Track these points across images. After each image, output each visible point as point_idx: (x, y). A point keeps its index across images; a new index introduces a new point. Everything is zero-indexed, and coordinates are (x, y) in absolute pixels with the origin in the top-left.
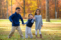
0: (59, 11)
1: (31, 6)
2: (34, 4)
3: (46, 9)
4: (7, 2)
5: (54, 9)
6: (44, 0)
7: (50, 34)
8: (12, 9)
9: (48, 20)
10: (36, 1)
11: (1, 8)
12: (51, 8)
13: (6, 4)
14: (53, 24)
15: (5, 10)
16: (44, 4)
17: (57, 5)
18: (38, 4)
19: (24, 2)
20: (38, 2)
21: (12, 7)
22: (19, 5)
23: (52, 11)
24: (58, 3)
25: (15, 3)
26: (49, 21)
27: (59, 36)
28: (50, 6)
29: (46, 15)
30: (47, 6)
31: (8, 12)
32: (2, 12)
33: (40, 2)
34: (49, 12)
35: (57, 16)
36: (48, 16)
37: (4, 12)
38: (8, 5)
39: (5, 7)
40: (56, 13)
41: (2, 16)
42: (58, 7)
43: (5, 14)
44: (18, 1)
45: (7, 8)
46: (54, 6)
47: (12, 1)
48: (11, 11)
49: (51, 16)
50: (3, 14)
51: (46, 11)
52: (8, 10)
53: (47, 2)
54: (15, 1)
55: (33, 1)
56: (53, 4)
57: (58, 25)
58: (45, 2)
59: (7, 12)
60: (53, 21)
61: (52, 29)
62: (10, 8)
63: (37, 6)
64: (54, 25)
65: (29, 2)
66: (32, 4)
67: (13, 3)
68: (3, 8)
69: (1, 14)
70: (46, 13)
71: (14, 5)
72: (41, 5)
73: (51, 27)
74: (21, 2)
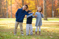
0: (55, 11)
1: (30, 5)
2: (33, 3)
3: (44, 9)
4: (7, 2)
5: (51, 8)
6: (42, 0)
7: (48, 31)
8: (11, 9)
9: (45, 19)
10: (34, 1)
11: (1, 8)
12: (49, 7)
13: (6, 4)
14: (50, 22)
15: (5, 9)
16: (41, 3)
17: (54, 5)
18: (36, 3)
19: (23, 2)
20: (36, 2)
21: (11, 7)
22: (18, 5)
23: (49, 10)
24: (54, 3)
25: (14, 3)
26: (47, 20)
27: (57, 33)
28: (47, 6)
29: (44, 14)
30: (44, 5)
31: (8, 11)
32: (2, 11)
33: (38, 1)
34: (46, 11)
35: (54, 15)
36: (46, 15)
37: (4, 11)
38: (8, 5)
39: (5, 7)
40: (53, 12)
41: (2, 15)
42: (54, 6)
43: (5, 13)
44: (17, 1)
45: (7, 8)
46: (51, 5)
47: (11, 1)
48: (11, 11)
49: (48, 15)
50: (3, 14)
51: (44, 10)
52: (8, 9)
53: (45, 2)
54: (14, 1)
55: (31, 1)
56: (50, 4)
57: (55, 23)
58: (42, 2)
59: (6, 12)
60: (50, 20)
61: (50, 27)
62: (9, 7)
63: (35, 6)
64: (52, 23)
65: (27, 2)
66: (30, 4)
67: (12, 3)
68: (3, 7)
69: (1, 13)
70: (44, 12)
71: (13, 5)
72: (38, 5)
73: (48, 25)
74: (20, 2)
